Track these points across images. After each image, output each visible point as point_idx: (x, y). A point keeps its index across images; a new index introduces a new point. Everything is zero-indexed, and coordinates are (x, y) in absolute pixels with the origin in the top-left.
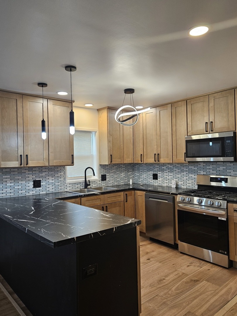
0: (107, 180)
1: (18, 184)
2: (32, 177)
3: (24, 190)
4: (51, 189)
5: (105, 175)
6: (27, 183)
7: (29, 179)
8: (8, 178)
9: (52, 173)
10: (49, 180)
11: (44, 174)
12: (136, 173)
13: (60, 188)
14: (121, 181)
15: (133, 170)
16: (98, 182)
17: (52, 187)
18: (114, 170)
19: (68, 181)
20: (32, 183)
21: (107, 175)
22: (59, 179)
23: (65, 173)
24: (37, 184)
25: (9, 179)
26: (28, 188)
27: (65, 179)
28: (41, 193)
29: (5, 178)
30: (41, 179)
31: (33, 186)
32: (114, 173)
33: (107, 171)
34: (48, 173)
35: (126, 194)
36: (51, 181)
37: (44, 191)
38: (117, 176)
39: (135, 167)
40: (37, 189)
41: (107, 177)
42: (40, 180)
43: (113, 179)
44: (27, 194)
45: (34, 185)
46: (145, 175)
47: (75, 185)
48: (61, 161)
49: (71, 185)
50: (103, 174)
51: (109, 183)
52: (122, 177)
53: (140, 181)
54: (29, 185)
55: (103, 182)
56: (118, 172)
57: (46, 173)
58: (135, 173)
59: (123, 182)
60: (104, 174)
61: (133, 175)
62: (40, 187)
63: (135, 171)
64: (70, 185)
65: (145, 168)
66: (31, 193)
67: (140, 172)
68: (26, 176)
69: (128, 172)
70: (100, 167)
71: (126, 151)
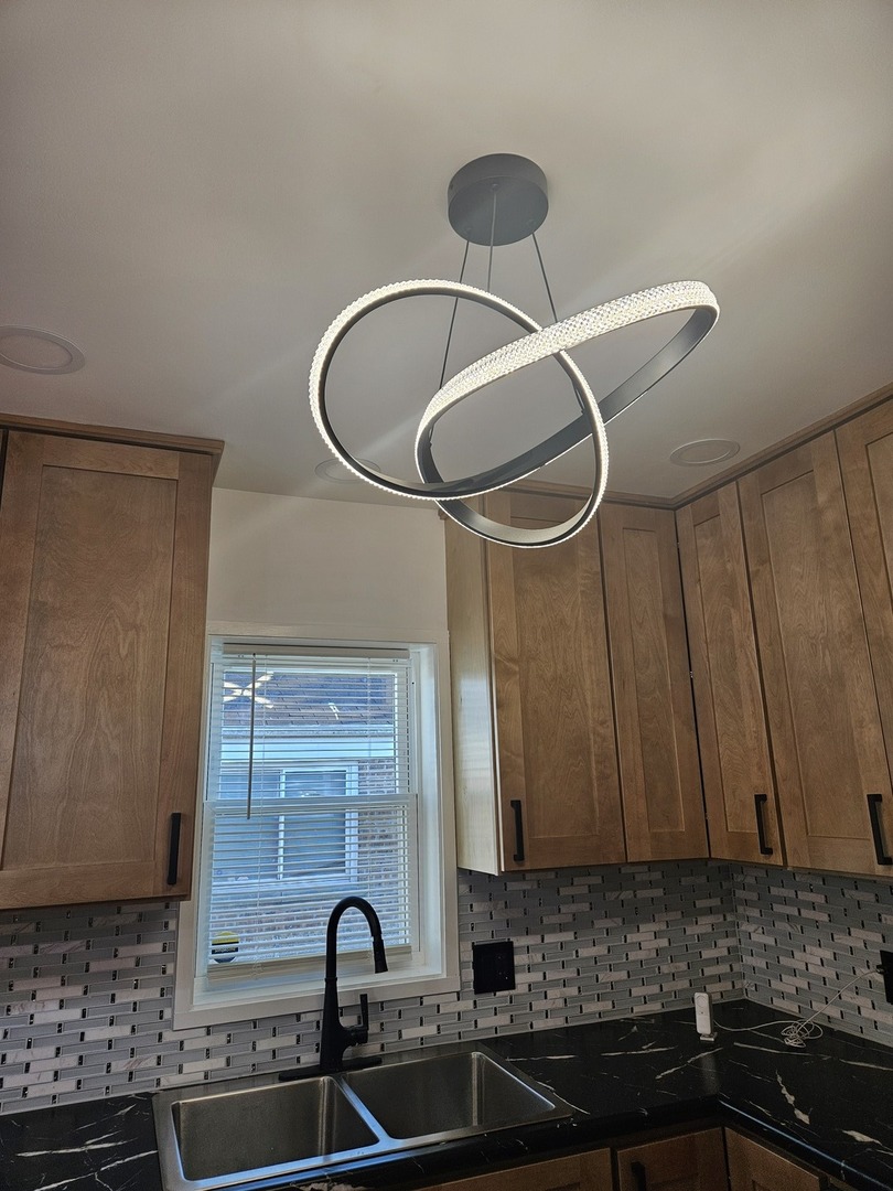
0: (521, 988)
4: (44, 1079)
5: (507, 949)
9: (63, 948)
10: (31, 1008)
12: (751, 928)
13: (120, 1066)
14: (637, 991)
15: (729, 904)
16: (451, 1006)
17: (57, 1064)
18: (574, 908)
19: (196, 1006)
21: (519, 942)
22: (125, 997)
23: (170, 948)
27: (172, 990)
32: (577, 924)
33: (516, 913)
34: (29, 949)
35: (638, 1170)
38: (601, 950)
39: (739, 878)
41: (519, 959)
43: (570, 973)
46: (815, 955)
47: (254, 1035)
49: (219, 1039)
50: (484, 938)
51: (539, 1005)
52: (641, 955)
53: (783, 995)
55: (489, 1001)
56: (608, 923)
57: (13, 950)
58: (745, 927)
59: (654, 998)
60: (497, 939)
61: (732, 942)
63: (741, 909)
64: (206, 1042)
65: (812, 897)
67: (783, 926)
69: (691, 914)
70: (464, 889)
71: (640, 772)
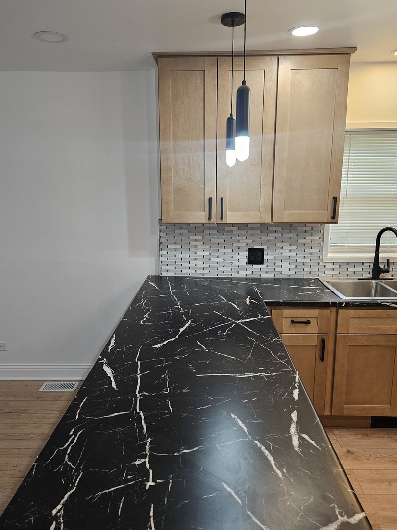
1: (217, 254)
2: (246, 242)
3: (228, 266)
4: (286, 271)
6: (235, 252)
7: (239, 245)
8: (199, 241)
9: (290, 235)
10: (282, 251)
11: (271, 237)
13: (307, 269)
17: (289, 267)
19: (331, 255)
20: (244, 255)
22: (308, 251)
23: (322, 238)
24: (256, 256)
25: (202, 243)
26: (236, 263)
27: (322, 251)
28: (263, 276)
29: (193, 240)
30: (265, 248)
31: (246, 260)
34: (280, 234)
36: (286, 253)
37: (271, 273)
40: (255, 266)
42: (263, 250)
44: (235, 275)
45: (249, 257)
47: (348, 266)
48: (303, 212)
49: (337, 266)
54: (238, 257)
57: (276, 235)
62: (262, 263)
64: (333, 267)
66: (242, 274)
68: (234, 238)
